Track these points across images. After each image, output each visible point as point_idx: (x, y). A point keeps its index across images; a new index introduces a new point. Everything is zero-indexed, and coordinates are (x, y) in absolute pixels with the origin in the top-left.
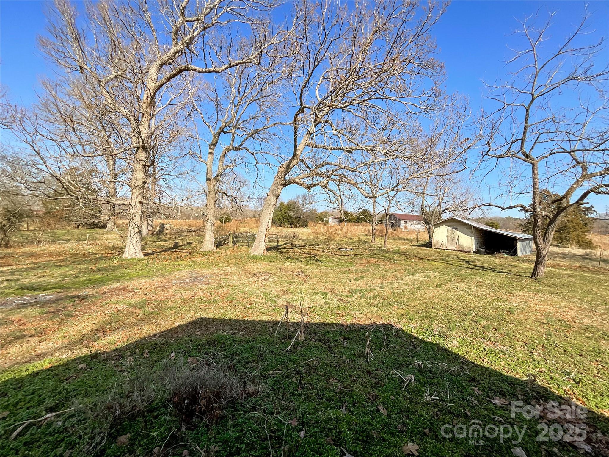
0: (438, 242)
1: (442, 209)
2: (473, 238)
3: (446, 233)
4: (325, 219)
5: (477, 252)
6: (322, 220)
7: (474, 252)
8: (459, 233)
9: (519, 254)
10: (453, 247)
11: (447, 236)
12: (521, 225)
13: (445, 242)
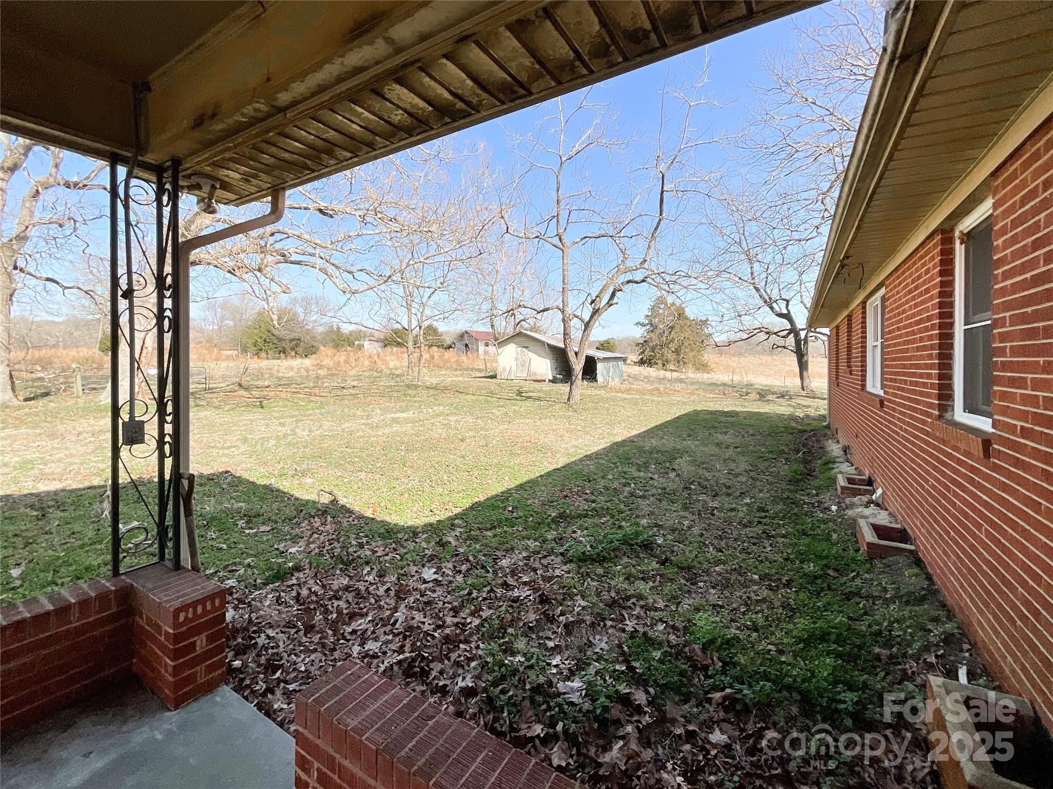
0: (504, 369)
1: (517, 321)
2: (548, 361)
3: (514, 355)
4: (356, 343)
5: (554, 381)
6: (351, 344)
7: (550, 381)
8: (531, 355)
9: (600, 378)
10: (524, 375)
11: (516, 359)
12: (638, 345)
13: (514, 368)
